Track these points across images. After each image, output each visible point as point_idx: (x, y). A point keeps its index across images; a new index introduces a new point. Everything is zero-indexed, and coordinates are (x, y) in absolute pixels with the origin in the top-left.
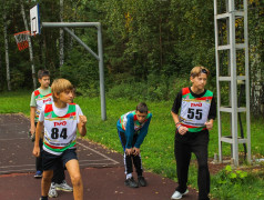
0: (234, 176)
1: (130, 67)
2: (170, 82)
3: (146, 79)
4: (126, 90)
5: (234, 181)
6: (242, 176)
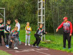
6: (44, 43)
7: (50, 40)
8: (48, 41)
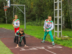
0: (58, 39)
1: (31, 18)
2: (41, 21)
3: (35, 21)
4: (30, 23)
5: (58, 40)
6: (60, 39)
7: (68, 36)
8: (66, 37)
